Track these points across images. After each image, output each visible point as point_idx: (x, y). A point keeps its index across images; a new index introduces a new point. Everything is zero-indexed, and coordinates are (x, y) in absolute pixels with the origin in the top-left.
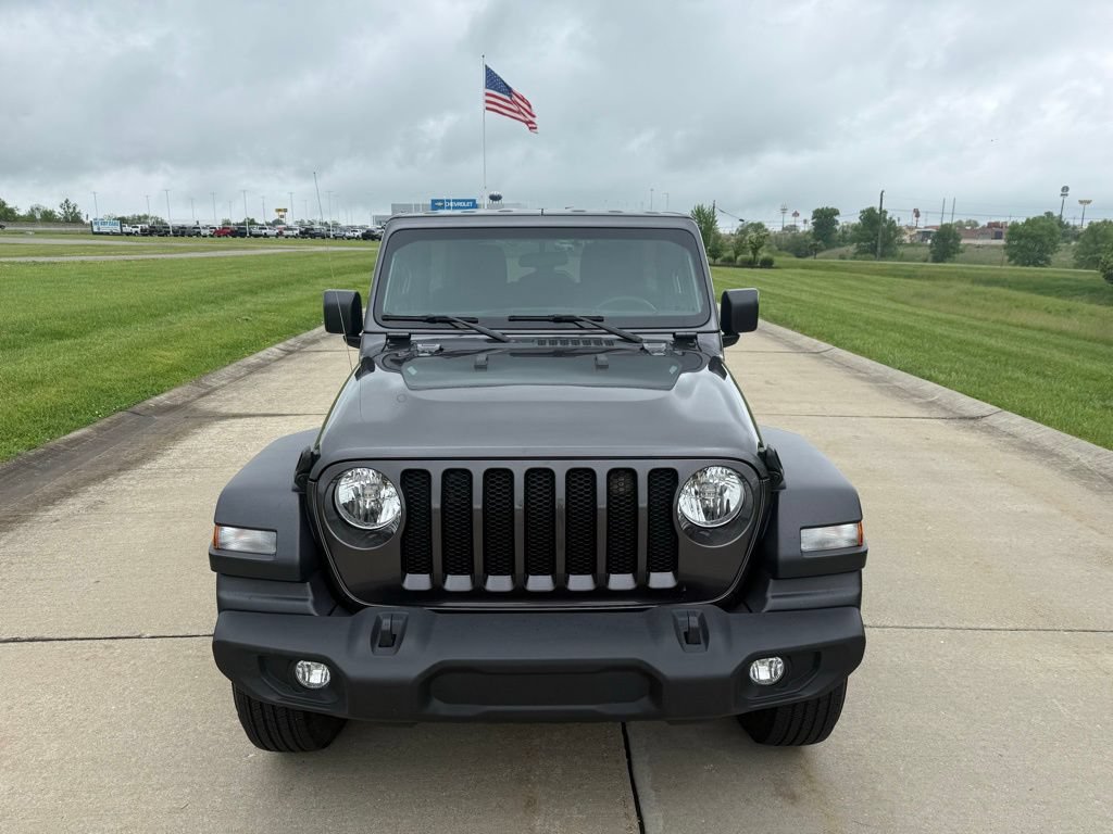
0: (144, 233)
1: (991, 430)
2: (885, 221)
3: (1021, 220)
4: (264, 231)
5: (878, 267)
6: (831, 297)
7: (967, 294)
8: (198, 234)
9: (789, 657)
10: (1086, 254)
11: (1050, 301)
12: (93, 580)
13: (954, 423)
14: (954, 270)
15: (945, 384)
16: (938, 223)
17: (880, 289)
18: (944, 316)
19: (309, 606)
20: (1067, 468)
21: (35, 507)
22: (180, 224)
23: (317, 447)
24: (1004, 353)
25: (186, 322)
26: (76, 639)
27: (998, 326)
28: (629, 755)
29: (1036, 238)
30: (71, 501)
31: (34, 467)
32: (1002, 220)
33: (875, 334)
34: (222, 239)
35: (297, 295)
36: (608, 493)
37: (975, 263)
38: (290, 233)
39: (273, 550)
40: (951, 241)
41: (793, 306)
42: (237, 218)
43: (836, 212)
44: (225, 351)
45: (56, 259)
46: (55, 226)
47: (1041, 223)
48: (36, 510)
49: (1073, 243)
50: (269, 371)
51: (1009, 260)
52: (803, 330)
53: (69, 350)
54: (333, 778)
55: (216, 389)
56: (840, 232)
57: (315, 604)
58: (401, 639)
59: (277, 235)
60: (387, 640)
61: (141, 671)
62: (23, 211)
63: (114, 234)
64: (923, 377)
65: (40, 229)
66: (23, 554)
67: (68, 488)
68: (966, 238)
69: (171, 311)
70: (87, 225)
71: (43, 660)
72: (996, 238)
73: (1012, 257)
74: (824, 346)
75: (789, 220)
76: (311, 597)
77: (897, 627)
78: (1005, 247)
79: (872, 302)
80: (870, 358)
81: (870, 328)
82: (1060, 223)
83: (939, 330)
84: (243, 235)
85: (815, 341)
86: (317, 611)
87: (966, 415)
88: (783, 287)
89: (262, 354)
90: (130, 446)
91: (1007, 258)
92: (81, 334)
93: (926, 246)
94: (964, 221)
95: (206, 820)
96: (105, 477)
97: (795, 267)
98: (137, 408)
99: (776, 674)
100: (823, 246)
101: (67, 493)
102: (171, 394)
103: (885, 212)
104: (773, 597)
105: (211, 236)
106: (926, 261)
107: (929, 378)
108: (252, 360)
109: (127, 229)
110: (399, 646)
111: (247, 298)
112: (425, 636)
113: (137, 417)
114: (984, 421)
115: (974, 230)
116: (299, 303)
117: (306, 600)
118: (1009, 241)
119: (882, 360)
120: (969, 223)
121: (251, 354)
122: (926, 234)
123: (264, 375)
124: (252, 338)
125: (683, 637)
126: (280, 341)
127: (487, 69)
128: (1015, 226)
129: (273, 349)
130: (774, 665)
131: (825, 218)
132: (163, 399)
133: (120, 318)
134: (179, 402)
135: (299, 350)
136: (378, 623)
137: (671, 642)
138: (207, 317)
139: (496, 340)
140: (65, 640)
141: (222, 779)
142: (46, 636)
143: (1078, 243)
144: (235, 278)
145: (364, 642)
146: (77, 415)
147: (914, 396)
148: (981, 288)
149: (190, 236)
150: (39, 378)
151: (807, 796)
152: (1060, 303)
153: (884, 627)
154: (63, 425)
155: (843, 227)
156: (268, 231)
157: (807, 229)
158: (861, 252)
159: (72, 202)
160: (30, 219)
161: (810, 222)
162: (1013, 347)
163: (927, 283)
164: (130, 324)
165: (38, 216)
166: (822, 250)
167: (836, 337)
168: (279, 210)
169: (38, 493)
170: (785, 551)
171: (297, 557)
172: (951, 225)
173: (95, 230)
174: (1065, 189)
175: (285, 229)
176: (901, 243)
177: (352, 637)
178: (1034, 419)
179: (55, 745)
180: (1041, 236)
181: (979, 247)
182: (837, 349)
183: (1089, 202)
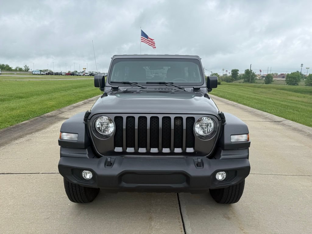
0: (47, 74)
1: (284, 125)
2: (252, 73)
3: (290, 73)
4: (79, 74)
5: (250, 85)
6: (237, 92)
7: (275, 92)
8: (61, 75)
9: (227, 172)
10: (308, 82)
11: (299, 94)
12: (26, 159)
13: (273, 123)
14: (271, 86)
15: (270, 113)
16: (266, 74)
17: (251, 90)
18: (269, 97)
19: (87, 156)
20: (306, 134)
21: (11, 140)
22: (57, 72)
23: (90, 111)
24: (286, 106)
25: (56, 95)
26: (20, 174)
27: (284, 100)
28: (180, 206)
29: (294, 78)
30: (22, 139)
31: (12, 130)
32: (284, 73)
33: (249, 101)
34: (68, 76)
35: (88, 89)
36: (174, 124)
37: (277, 84)
38: (87, 74)
39: (77, 139)
40: (270, 79)
41: (226, 93)
42: (72, 71)
43: (238, 71)
44: (67, 102)
45: (22, 80)
46: (22, 72)
47: (295, 74)
48: (12, 141)
49: (305, 80)
50: (79, 108)
51: (287, 84)
52: (229, 99)
53: (24, 101)
54: (93, 211)
55: (64, 112)
56: (239, 76)
57: (89, 155)
58: (113, 165)
59: (83, 75)
60: (109, 164)
61: (38, 182)
62: (14, 68)
63: (38, 74)
64: (264, 111)
65: (18, 73)
66: (7, 152)
67: (21, 136)
68: (275, 78)
69: (53, 92)
70: (31, 72)
71: (10, 179)
72: (283, 78)
73: (288, 83)
74: (235, 103)
75: (225, 73)
76: (87, 153)
77: (258, 174)
78: (285, 80)
79: (248, 93)
80: (248, 106)
81: (248, 99)
82: (301, 74)
83: (268, 100)
84: (74, 75)
85: (233, 102)
86: (89, 157)
87: (276, 121)
88: (223, 89)
89: (77, 103)
90: (39, 126)
91: (286, 83)
92: (28, 97)
93: (263, 80)
94: (274, 73)
95: (55, 221)
96: (31, 133)
97: (227, 85)
98: (42, 116)
99: (224, 177)
100: (235, 80)
101: (21, 137)
102: (52, 113)
103: (252, 70)
104: (223, 155)
105: (65, 75)
106: (263, 84)
107: (265, 111)
108: (75, 105)
109: (42, 73)
110: (113, 166)
111: (74, 89)
112: (120, 163)
113: (41, 118)
114: (281, 122)
115: (277, 76)
116: (88, 91)
117: (86, 154)
118: (286, 79)
119: (252, 107)
120: (275, 74)
121: (74, 103)
122: (263, 77)
123: (78, 109)
124: (75, 99)
125: (196, 165)
126: (83, 100)
127: (142, 31)
128: (288, 75)
129: (81, 102)
130: (223, 174)
131: (235, 72)
132: (49, 114)
133: (38, 94)
134: (54, 115)
135: (88, 103)
136: (107, 159)
137: (193, 166)
138: (63, 94)
139: (143, 88)
140: (17, 174)
141: (60, 211)
142: (12, 173)
143: (306, 80)
144: (71, 85)
145: (102, 165)
146: (25, 117)
147: (261, 116)
148: (279, 91)
149: (59, 75)
150: (15, 108)
151: (233, 218)
152: (302, 95)
153: (254, 174)
154: (21, 120)
155: (240, 74)
156: (81, 74)
157: (230, 75)
158: (245, 81)
159: (27, 66)
160: (16, 70)
161: (231, 73)
162: (289, 104)
163: (264, 89)
164: (41, 95)
165: (18, 69)
166: (234, 81)
167: (239, 101)
168: (84, 69)
169: (12, 137)
170: (226, 141)
171: (84, 141)
172: (270, 74)
173: (33, 73)
174: (302, 65)
175: (85, 73)
176: (256, 79)
177: (99, 164)
178: (296, 122)
179: (12, 201)
180: (296, 77)
181: (278, 80)
182: (239, 104)
183: (309, 68)
